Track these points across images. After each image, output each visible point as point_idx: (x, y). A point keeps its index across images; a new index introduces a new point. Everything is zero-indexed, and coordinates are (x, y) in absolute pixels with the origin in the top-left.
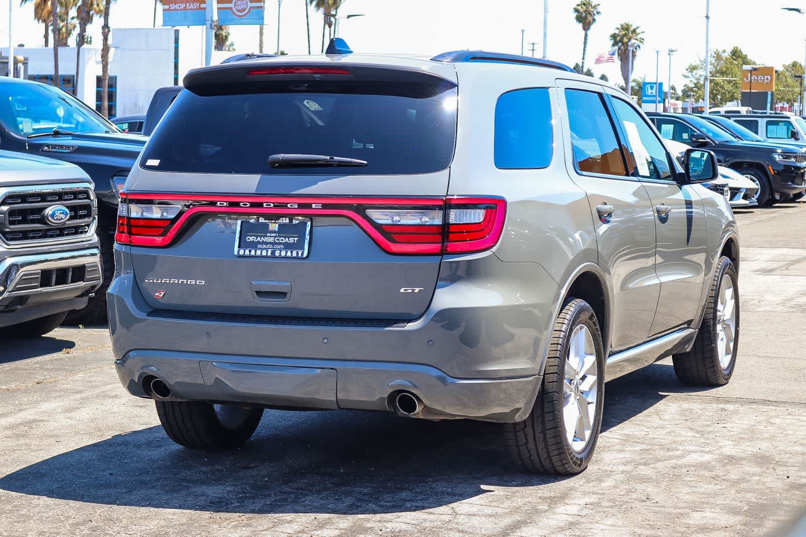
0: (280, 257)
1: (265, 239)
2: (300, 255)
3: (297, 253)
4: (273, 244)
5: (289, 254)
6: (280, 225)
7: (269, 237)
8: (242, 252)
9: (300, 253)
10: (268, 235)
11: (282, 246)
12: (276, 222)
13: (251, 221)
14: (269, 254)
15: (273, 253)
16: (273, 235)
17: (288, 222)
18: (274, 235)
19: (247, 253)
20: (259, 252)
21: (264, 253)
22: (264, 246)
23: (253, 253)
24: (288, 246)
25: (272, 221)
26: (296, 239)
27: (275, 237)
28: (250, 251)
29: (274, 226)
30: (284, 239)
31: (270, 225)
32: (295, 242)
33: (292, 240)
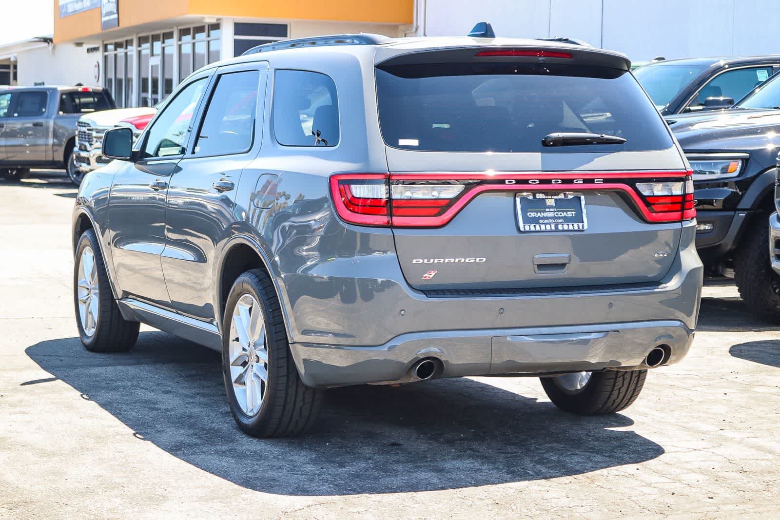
0: (563, 231)
1: (545, 214)
2: (581, 228)
3: (578, 226)
4: (554, 218)
5: (571, 227)
6: (556, 201)
7: (548, 212)
8: (527, 228)
9: (581, 225)
10: (547, 210)
11: (562, 220)
12: (553, 197)
13: (528, 198)
14: (553, 228)
15: (556, 226)
16: (551, 210)
17: (564, 197)
18: (553, 210)
19: (532, 228)
20: (543, 228)
21: (548, 228)
22: (546, 221)
23: (538, 228)
24: (567, 220)
25: (549, 197)
26: (574, 213)
27: (554, 212)
28: (535, 226)
29: (551, 202)
30: (562, 213)
31: (547, 200)
32: (574, 215)
33: (569, 214)
